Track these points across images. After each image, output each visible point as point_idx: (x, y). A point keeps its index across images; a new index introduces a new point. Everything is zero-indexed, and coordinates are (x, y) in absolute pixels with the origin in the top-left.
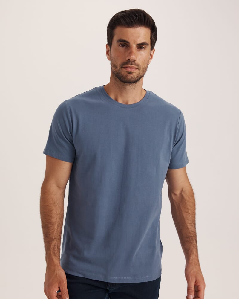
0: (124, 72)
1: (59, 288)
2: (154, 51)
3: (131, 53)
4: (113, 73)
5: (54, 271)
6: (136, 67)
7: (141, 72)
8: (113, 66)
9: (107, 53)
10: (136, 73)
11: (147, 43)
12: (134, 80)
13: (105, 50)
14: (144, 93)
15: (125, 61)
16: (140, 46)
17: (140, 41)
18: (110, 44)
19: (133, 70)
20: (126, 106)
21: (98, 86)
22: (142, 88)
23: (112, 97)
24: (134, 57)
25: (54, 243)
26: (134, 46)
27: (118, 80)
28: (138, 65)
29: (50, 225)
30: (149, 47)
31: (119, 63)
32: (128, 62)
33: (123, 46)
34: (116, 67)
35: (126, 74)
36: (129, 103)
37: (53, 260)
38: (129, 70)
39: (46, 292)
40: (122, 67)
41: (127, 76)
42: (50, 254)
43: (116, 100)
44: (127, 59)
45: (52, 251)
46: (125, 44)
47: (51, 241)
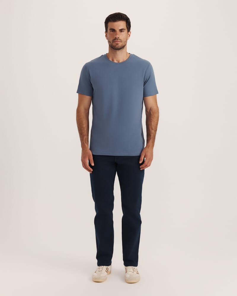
0: (114, 44)
1: (89, 159)
2: (131, 32)
3: (116, 34)
4: (110, 45)
5: (86, 150)
6: (120, 41)
7: (123, 43)
8: (109, 42)
9: (106, 36)
10: (120, 44)
11: (124, 28)
12: (120, 47)
13: (105, 35)
14: (128, 55)
15: (114, 39)
16: (121, 30)
17: (121, 28)
18: (106, 31)
19: (119, 43)
20: (119, 63)
21: (103, 54)
22: (127, 53)
23: (111, 59)
24: (118, 36)
25: (85, 137)
26: (118, 31)
27: (112, 49)
28: (121, 40)
29: (82, 129)
30: (126, 31)
31: (111, 40)
32: (116, 39)
33: (113, 31)
34: (110, 42)
35: (115, 45)
36: (120, 61)
37: (85, 145)
38: (117, 43)
39: (82, 160)
40: (113, 42)
41: (116, 46)
42: (84, 143)
43: (113, 60)
44: (115, 37)
45: (84, 141)
46: (113, 30)
47: (84, 136)
